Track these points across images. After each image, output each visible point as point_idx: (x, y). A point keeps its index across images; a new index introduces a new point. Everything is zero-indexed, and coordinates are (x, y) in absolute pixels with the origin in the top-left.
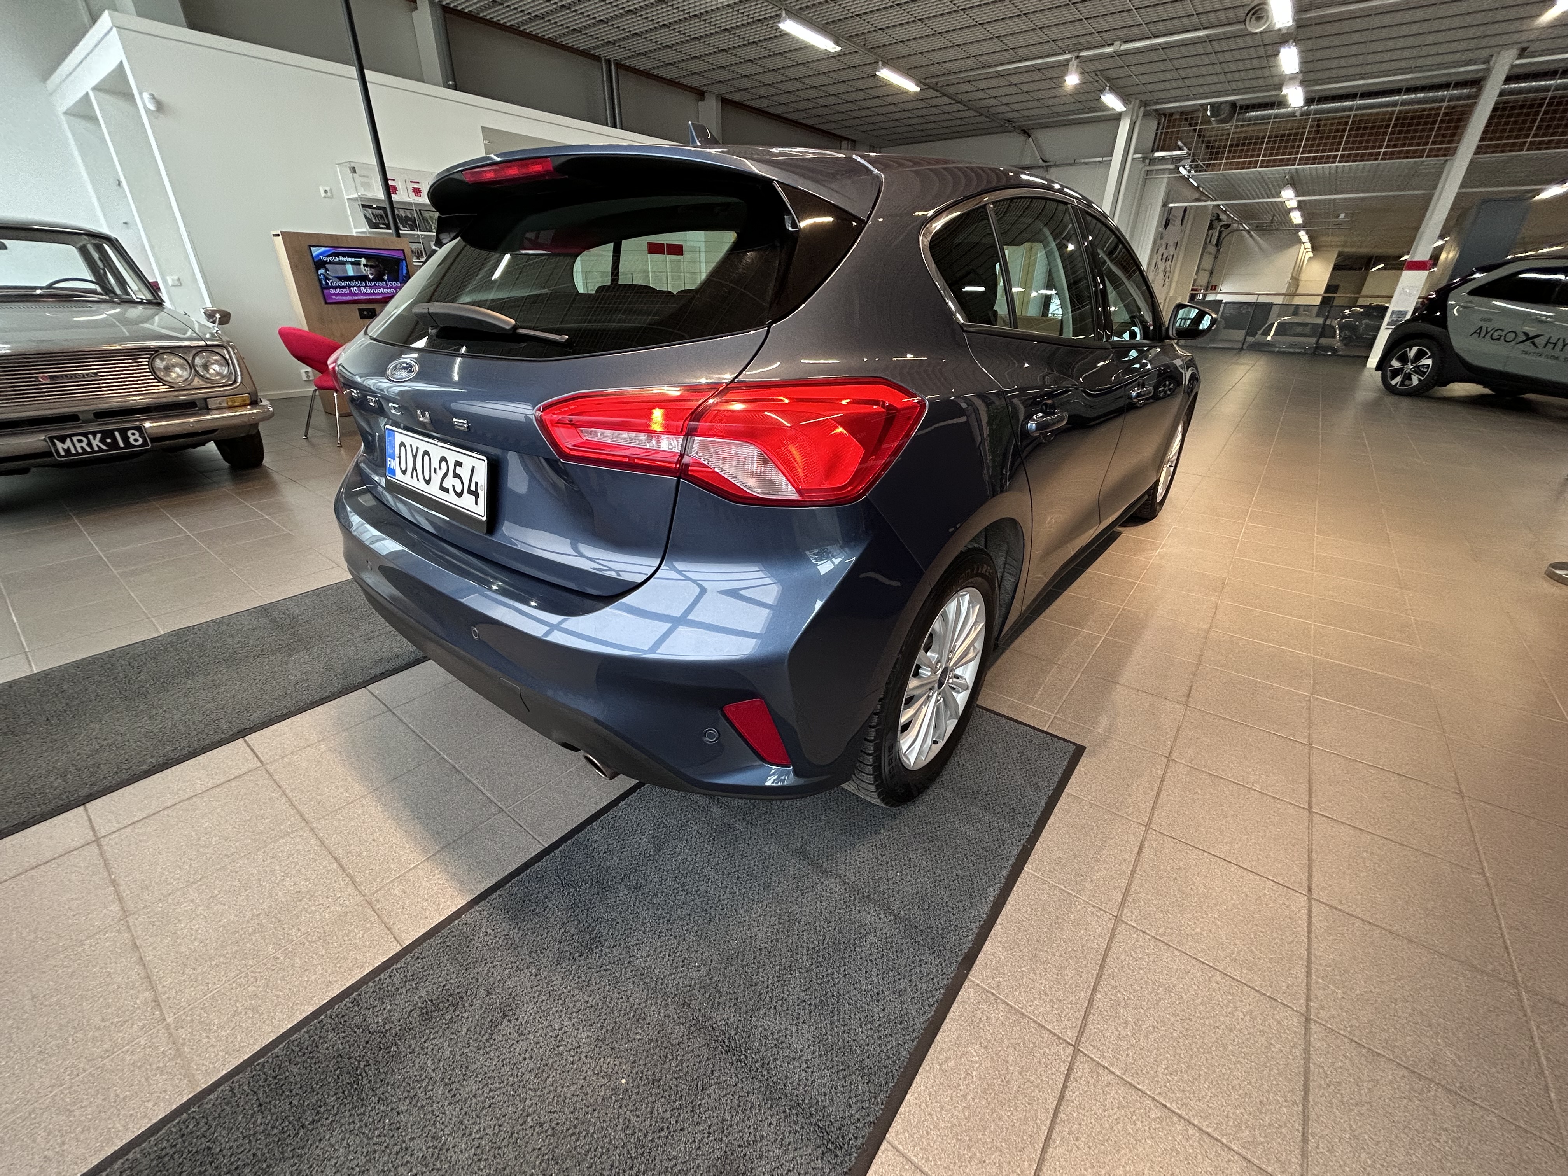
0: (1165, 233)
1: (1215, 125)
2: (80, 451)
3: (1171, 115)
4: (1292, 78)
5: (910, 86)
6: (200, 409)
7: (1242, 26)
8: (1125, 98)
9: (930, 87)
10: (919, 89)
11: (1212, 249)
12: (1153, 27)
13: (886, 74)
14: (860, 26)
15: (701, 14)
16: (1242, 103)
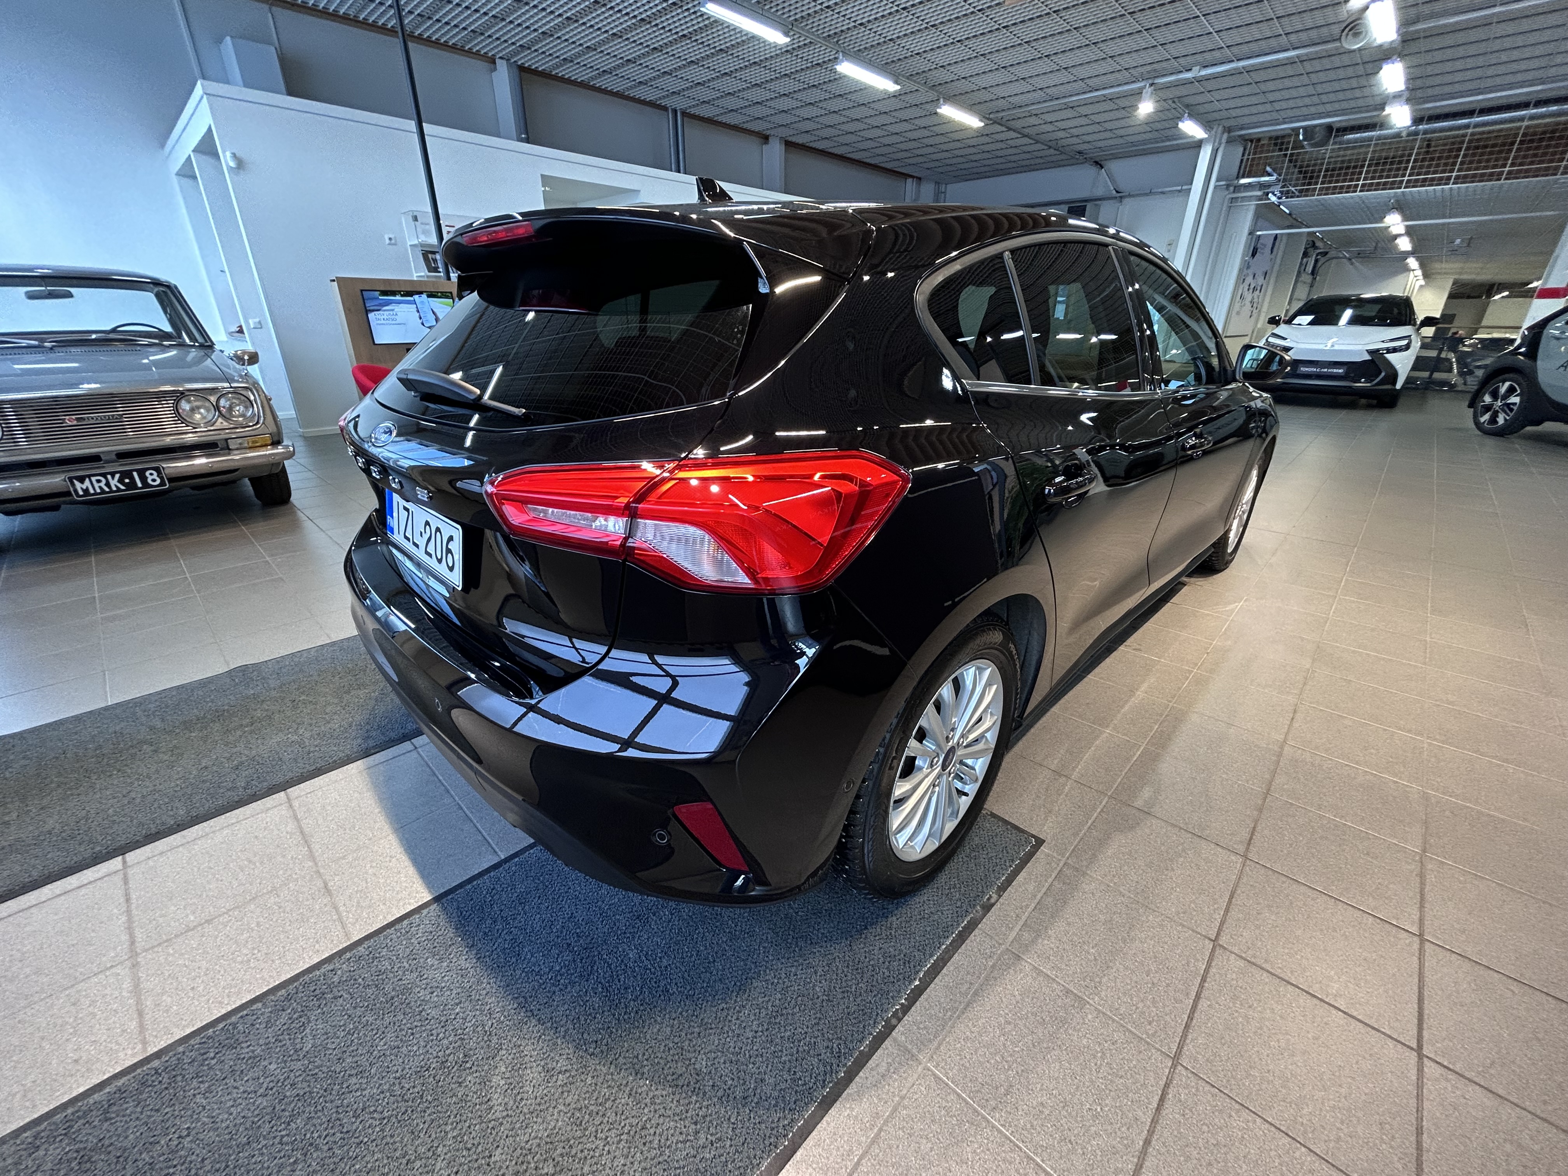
0: (1252, 262)
1: (1309, 149)
2: (98, 491)
3: (1259, 140)
4: (1397, 96)
5: (973, 122)
6: (222, 449)
7: (1337, 44)
8: (1207, 125)
9: (995, 122)
10: (982, 124)
11: (1306, 278)
12: (1235, 50)
13: (948, 111)
14: (919, 64)
15: (761, 61)
16: (1338, 125)
